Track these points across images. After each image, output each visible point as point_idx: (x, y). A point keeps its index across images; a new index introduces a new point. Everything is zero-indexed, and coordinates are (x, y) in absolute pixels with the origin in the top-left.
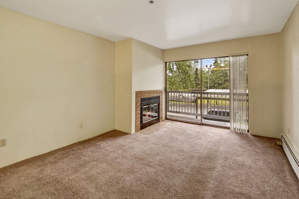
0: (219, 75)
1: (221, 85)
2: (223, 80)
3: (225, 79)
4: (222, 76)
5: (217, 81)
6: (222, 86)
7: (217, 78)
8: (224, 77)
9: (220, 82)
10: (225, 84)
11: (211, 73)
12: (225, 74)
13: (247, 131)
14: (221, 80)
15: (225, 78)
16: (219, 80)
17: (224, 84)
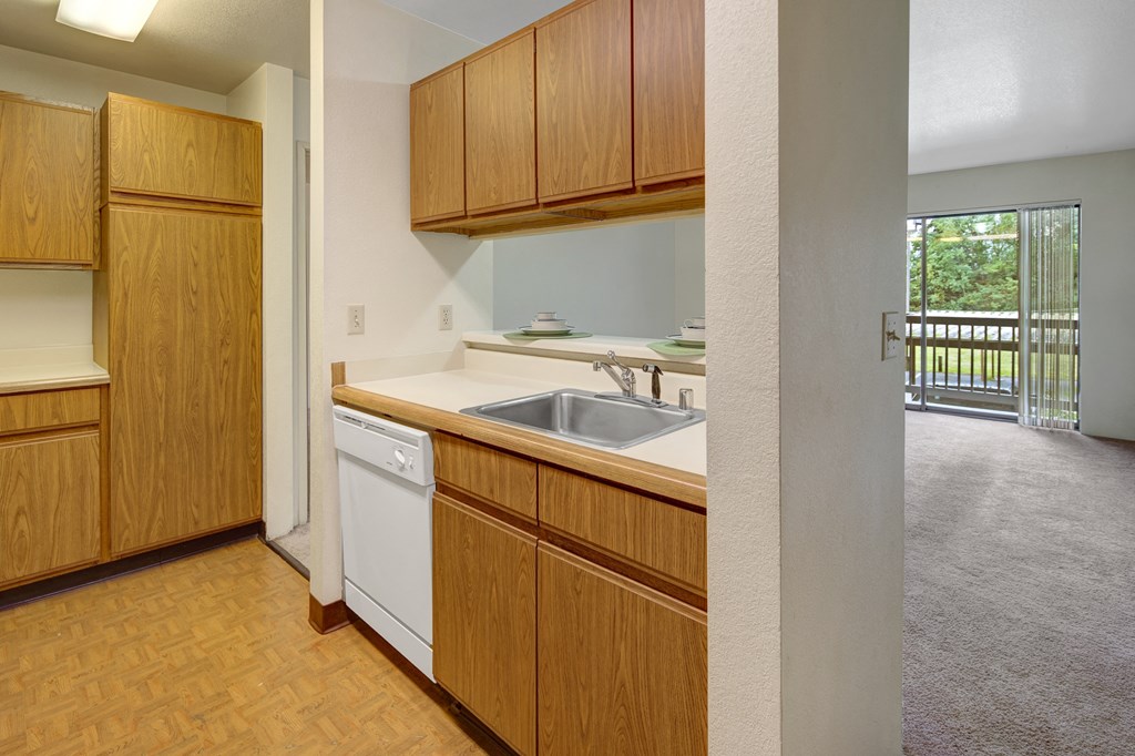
0: (949, 255)
1: (958, 294)
2: (965, 278)
3: (976, 272)
4: (961, 261)
5: (939, 279)
6: (962, 300)
7: (938, 269)
8: (970, 264)
9: (953, 283)
10: (975, 293)
11: (915, 249)
12: (975, 250)
13: (1071, 426)
14: (960, 274)
15: (974, 269)
16: (946, 278)
17: (971, 291)
